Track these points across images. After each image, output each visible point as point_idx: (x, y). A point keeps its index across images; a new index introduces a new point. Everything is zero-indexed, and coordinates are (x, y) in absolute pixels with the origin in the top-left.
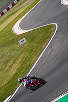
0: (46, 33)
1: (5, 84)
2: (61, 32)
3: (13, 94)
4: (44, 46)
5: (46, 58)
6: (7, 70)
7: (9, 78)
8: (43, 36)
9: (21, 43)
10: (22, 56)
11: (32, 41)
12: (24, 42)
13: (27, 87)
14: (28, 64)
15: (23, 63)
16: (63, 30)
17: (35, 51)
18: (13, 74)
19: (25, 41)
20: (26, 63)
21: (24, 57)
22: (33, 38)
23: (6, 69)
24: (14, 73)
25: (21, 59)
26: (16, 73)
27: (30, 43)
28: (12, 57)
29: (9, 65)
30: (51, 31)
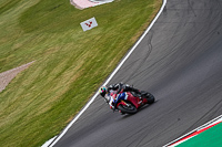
0: (142, 12)
1: (44, 111)
2: (174, 13)
3: (58, 135)
4: (134, 39)
5: (138, 64)
6: (51, 83)
7: (53, 99)
8: (134, 17)
9: (85, 28)
10: (85, 55)
11: (110, 26)
12: (92, 26)
13: (116, 108)
14: (96, 73)
15: (87, 70)
16: (178, 7)
17: (114, 48)
18: (64, 92)
19: (95, 24)
20: (92, 72)
21: (89, 58)
22: (112, 19)
23: (50, 79)
24: (66, 89)
25: (82, 62)
26: (70, 91)
27: (105, 29)
28: (65, 56)
29: (56, 71)
30: (151, 8)
